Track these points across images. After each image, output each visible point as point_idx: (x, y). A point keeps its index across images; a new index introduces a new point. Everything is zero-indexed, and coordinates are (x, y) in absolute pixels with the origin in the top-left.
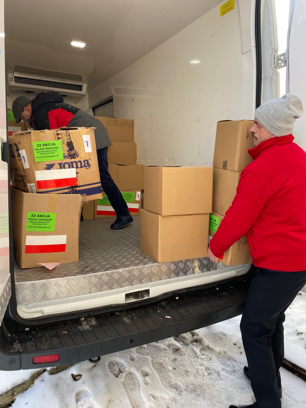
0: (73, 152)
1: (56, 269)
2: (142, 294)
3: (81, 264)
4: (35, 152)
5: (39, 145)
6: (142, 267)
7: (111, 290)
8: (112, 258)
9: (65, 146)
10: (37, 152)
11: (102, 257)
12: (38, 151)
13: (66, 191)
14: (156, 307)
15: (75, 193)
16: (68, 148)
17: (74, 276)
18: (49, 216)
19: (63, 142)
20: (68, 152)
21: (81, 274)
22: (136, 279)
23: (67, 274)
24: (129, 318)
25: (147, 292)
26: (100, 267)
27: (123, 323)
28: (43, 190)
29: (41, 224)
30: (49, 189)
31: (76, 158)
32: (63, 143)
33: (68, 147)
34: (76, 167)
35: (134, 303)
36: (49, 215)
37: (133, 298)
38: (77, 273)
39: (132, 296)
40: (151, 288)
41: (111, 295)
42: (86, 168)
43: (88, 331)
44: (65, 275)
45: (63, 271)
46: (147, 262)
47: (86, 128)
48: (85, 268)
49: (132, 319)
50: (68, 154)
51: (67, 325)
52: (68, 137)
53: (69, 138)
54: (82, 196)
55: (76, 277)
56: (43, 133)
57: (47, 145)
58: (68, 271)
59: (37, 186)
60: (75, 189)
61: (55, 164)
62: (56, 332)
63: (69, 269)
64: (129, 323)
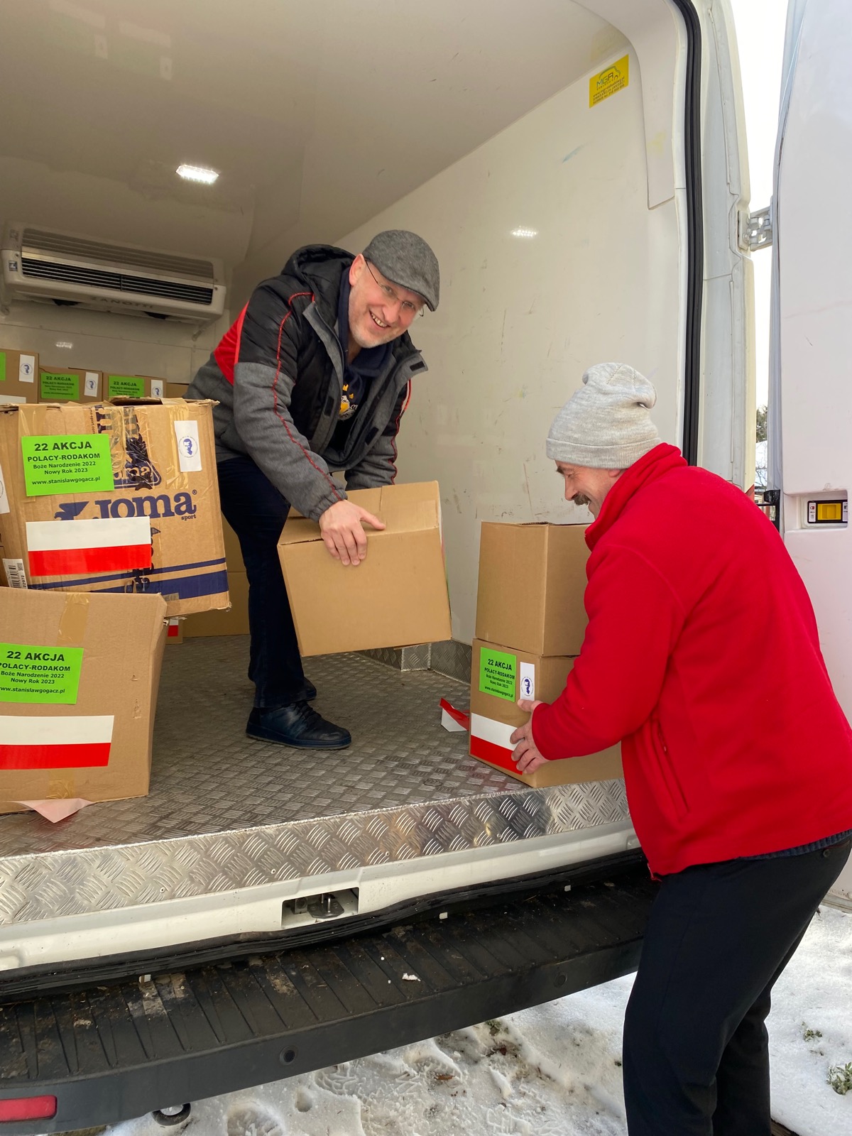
0: (143, 470)
1: (73, 820)
2: (337, 902)
3: (153, 806)
4: (28, 466)
5: (41, 448)
6: (338, 820)
7: (237, 890)
8: (250, 788)
9: (120, 452)
10: (35, 467)
11: (221, 784)
12: (38, 463)
13: (119, 583)
14: (375, 942)
15: (144, 590)
16: (128, 456)
17: (125, 842)
18: (61, 658)
19: (116, 439)
20: (130, 469)
21: (148, 837)
22: (318, 856)
23: (105, 835)
24: (291, 978)
25: (353, 894)
26: (210, 817)
27: (269, 993)
28: (49, 579)
29: (37, 682)
30: (67, 576)
31: (153, 487)
32: (116, 443)
33: (131, 455)
34: (150, 513)
35: (308, 930)
36: (61, 655)
37: (308, 914)
38: (135, 835)
39: (306, 909)
40: (362, 883)
41: (237, 905)
42: (183, 518)
43: (158, 1019)
44: (99, 841)
45: (93, 827)
46: (354, 805)
47: (188, 402)
48: (161, 818)
49: (298, 982)
50: (129, 475)
51: (93, 998)
52: (131, 427)
53: (135, 427)
54: (166, 599)
55: (130, 845)
56: (56, 411)
57: (67, 448)
58: (110, 828)
59: (30, 567)
60: (146, 579)
61: (87, 502)
62: (54, 1022)
63: (114, 819)
64: (289, 993)
